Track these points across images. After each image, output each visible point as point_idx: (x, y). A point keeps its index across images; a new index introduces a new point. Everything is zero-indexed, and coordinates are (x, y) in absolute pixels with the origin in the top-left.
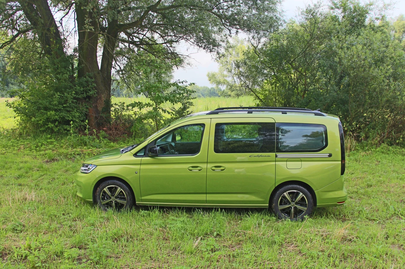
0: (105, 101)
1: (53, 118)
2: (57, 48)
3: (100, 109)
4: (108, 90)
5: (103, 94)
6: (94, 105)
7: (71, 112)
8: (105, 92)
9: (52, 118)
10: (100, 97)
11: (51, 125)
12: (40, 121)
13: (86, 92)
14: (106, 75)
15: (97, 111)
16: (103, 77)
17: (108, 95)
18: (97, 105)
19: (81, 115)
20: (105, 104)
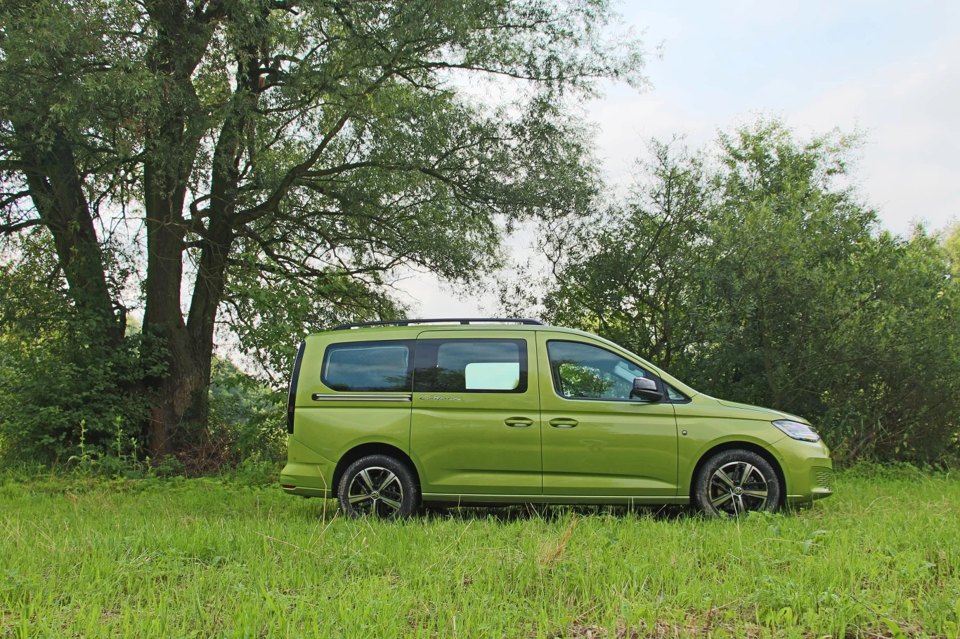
0: (192, 392)
1: (56, 423)
2: (82, 264)
3: (180, 411)
4: (201, 367)
5: (188, 377)
6: (166, 402)
7: (104, 414)
8: (195, 371)
9: (53, 422)
10: (181, 383)
11: (48, 439)
12: (23, 430)
13: (145, 368)
14: (199, 333)
15: (174, 417)
16: (193, 337)
17: (200, 379)
18: (173, 402)
19: (128, 422)
20: (192, 400)
